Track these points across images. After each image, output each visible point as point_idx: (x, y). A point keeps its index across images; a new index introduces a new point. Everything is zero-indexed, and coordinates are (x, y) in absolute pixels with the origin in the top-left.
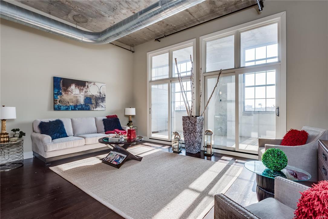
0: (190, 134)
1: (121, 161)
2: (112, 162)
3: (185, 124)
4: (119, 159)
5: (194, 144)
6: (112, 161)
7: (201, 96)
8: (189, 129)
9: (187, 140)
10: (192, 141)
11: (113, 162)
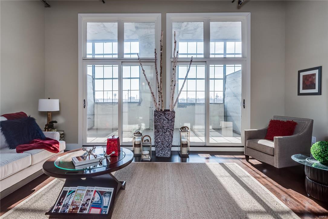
0: (165, 133)
1: (107, 201)
2: (86, 212)
3: (158, 121)
4: (101, 199)
5: (169, 145)
6: (85, 209)
7: (175, 85)
8: (163, 127)
9: (159, 142)
10: (167, 142)
11: (90, 210)
